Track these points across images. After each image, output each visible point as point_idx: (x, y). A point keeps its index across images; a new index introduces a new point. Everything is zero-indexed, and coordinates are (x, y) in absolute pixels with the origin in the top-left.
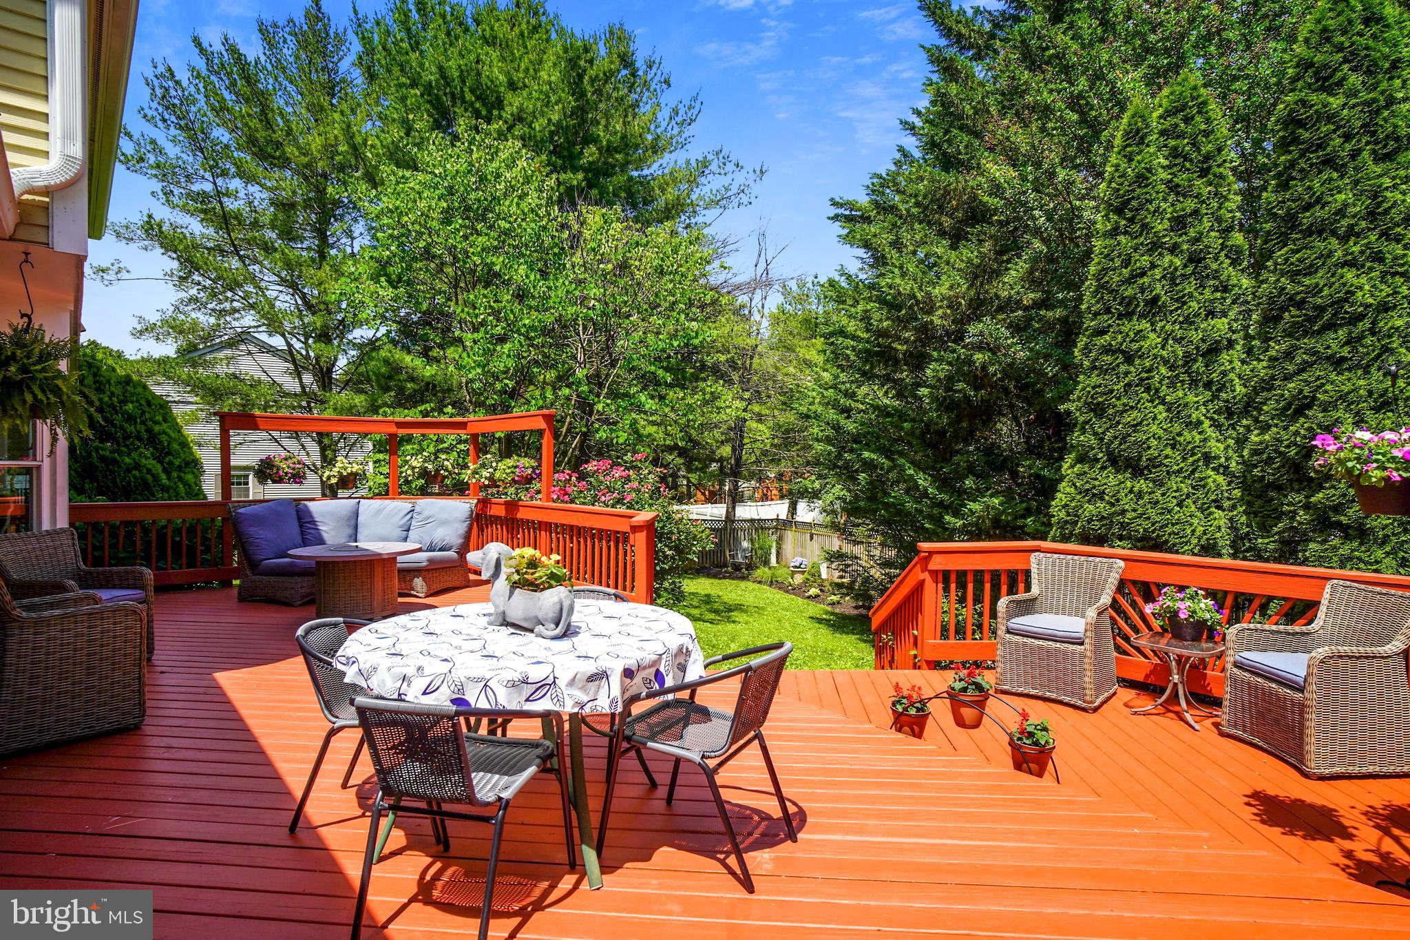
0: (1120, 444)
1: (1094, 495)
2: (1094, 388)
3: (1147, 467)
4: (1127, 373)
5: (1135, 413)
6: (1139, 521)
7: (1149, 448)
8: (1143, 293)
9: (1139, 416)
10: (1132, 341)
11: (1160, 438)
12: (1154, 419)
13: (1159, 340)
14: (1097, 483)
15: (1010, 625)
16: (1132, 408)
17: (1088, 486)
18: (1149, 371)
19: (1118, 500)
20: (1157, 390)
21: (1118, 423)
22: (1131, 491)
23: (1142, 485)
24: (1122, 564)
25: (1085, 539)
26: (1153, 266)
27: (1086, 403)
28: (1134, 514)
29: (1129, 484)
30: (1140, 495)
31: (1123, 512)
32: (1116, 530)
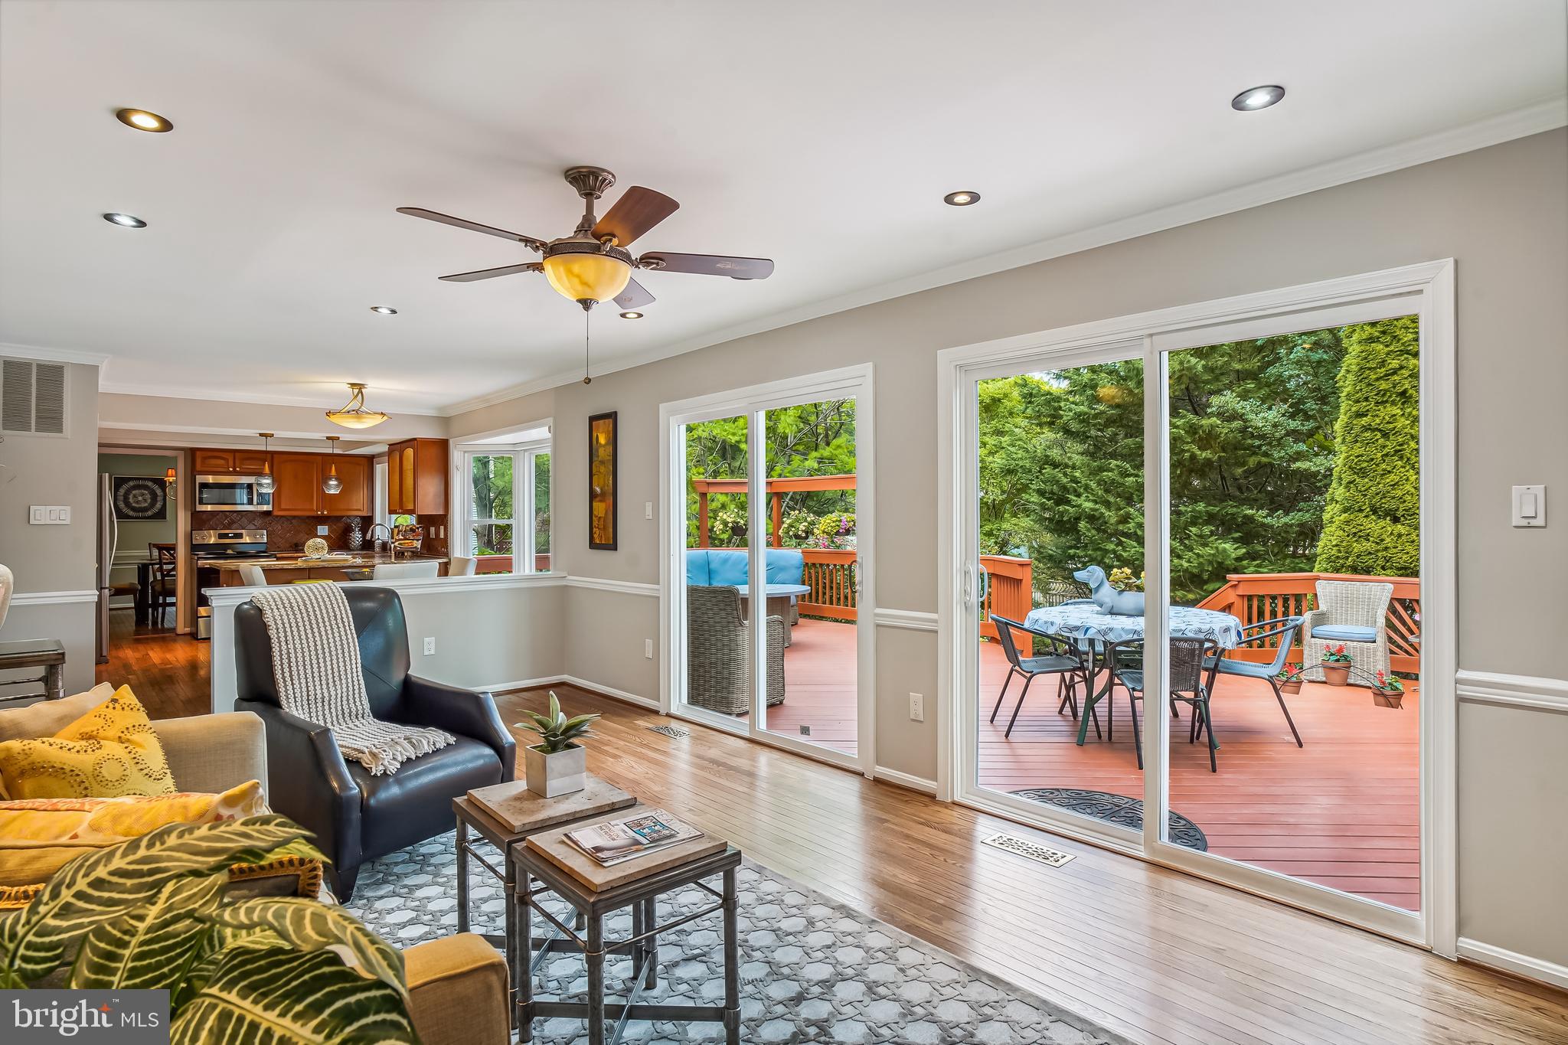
0: (1381, 499)
1: (1360, 537)
2: (1357, 457)
3: (1403, 516)
4: (1384, 447)
5: (1392, 476)
6: (1400, 555)
7: (1405, 501)
8: (1394, 387)
9: (1397, 478)
10: (1388, 423)
11: (1412, 494)
12: (1407, 480)
13: (1408, 422)
14: (1362, 528)
15: (1314, 632)
16: (1389, 472)
17: (1354, 530)
18: (1401, 445)
19: (1382, 540)
20: (1408, 459)
21: (1379, 483)
22: (1392, 534)
23: (1400, 528)
24: (1391, 586)
25: (1354, 570)
26: (1402, 367)
27: (1350, 467)
28: (1395, 551)
29: (1389, 529)
30: (1400, 536)
31: (1386, 549)
32: (1381, 562)
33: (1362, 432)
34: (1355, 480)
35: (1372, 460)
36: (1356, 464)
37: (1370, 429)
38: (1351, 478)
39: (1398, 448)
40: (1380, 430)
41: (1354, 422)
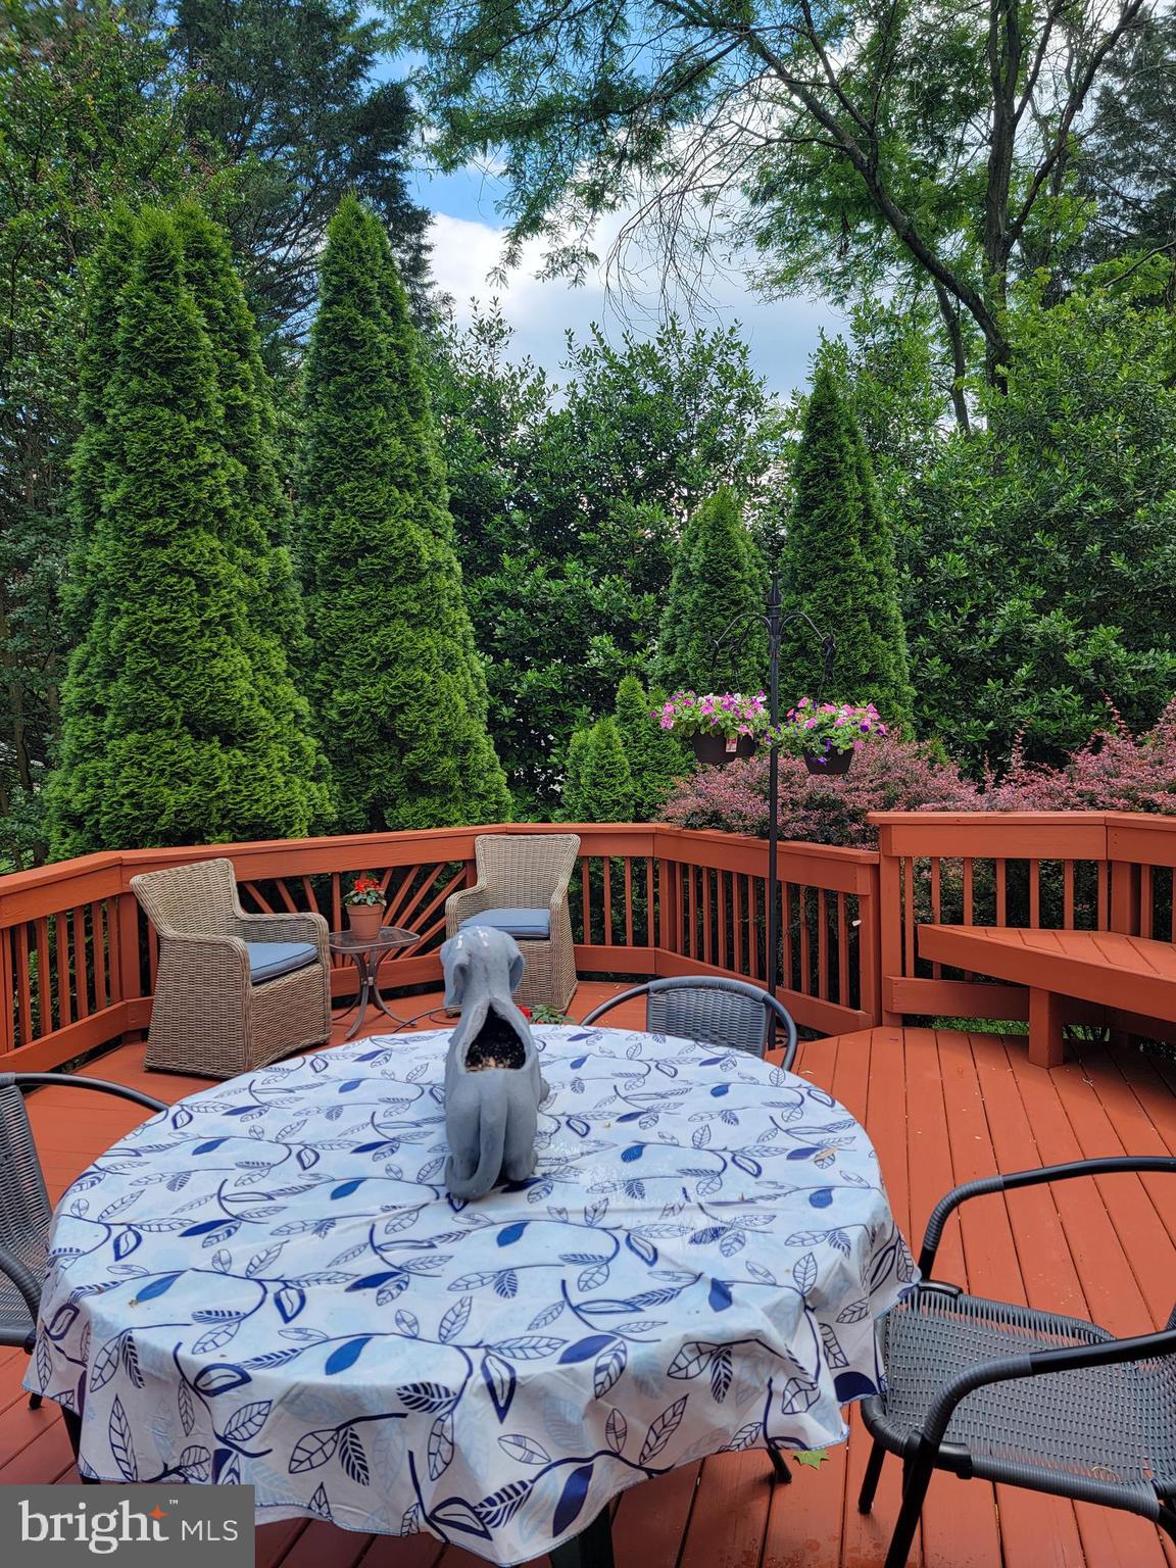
0: (208, 704)
1: (173, 777)
3: (240, 733)
4: (202, 606)
6: (246, 805)
7: (243, 708)
11: (251, 695)
14: (174, 759)
16: (215, 655)
22: (227, 768)
23: (237, 755)
28: (238, 800)
29: (222, 759)
30: (240, 769)
31: (220, 796)
32: (216, 819)
33: (163, 575)
34: (154, 668)
35: (185, 629)
36: (156, 636)
37: (177, 571)
38: (147, 664)
39: (225, 611)
40: (191, 574)
41: (144, 555)
